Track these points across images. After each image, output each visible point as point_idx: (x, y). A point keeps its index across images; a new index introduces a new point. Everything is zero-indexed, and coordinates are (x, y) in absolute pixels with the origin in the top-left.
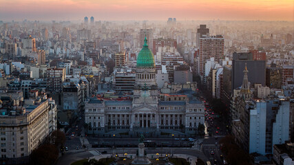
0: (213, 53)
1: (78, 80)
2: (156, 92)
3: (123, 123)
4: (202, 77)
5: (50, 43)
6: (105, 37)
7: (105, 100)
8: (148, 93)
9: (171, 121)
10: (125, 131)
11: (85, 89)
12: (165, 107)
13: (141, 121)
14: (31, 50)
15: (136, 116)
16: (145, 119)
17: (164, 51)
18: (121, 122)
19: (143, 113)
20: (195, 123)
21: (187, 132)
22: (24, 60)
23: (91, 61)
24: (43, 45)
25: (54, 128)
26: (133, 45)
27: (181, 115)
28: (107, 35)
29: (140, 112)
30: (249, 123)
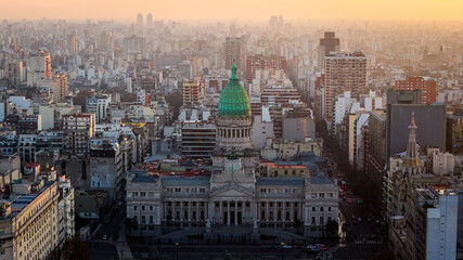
0: (348, 82)
1: (117, 135)
2: (252, 161)
3: (194, 217)
4: (329, 123)
5: (79, 59)
6: (168, 49)
7: (161, 176)
8: (238, 164)
9: (279, 213)
10: (196, 231)
11: (130, 150)
12: (267, 188)
13: (226, 214)
14: (44, 75)
15: (217, 204)
16: (233, 211)
17: (265, 78)
18: (190, 214)
19: (228, 199)
20: (322, 218)
21: (308, 233)
22: (31, 92)
23: (142, 94)
24: (67, 63)
25: (69, 231)
26: (213, 64)
27: (296, 204)
28: (173, 45)
29: (224, 199)
30: (425, 233)
